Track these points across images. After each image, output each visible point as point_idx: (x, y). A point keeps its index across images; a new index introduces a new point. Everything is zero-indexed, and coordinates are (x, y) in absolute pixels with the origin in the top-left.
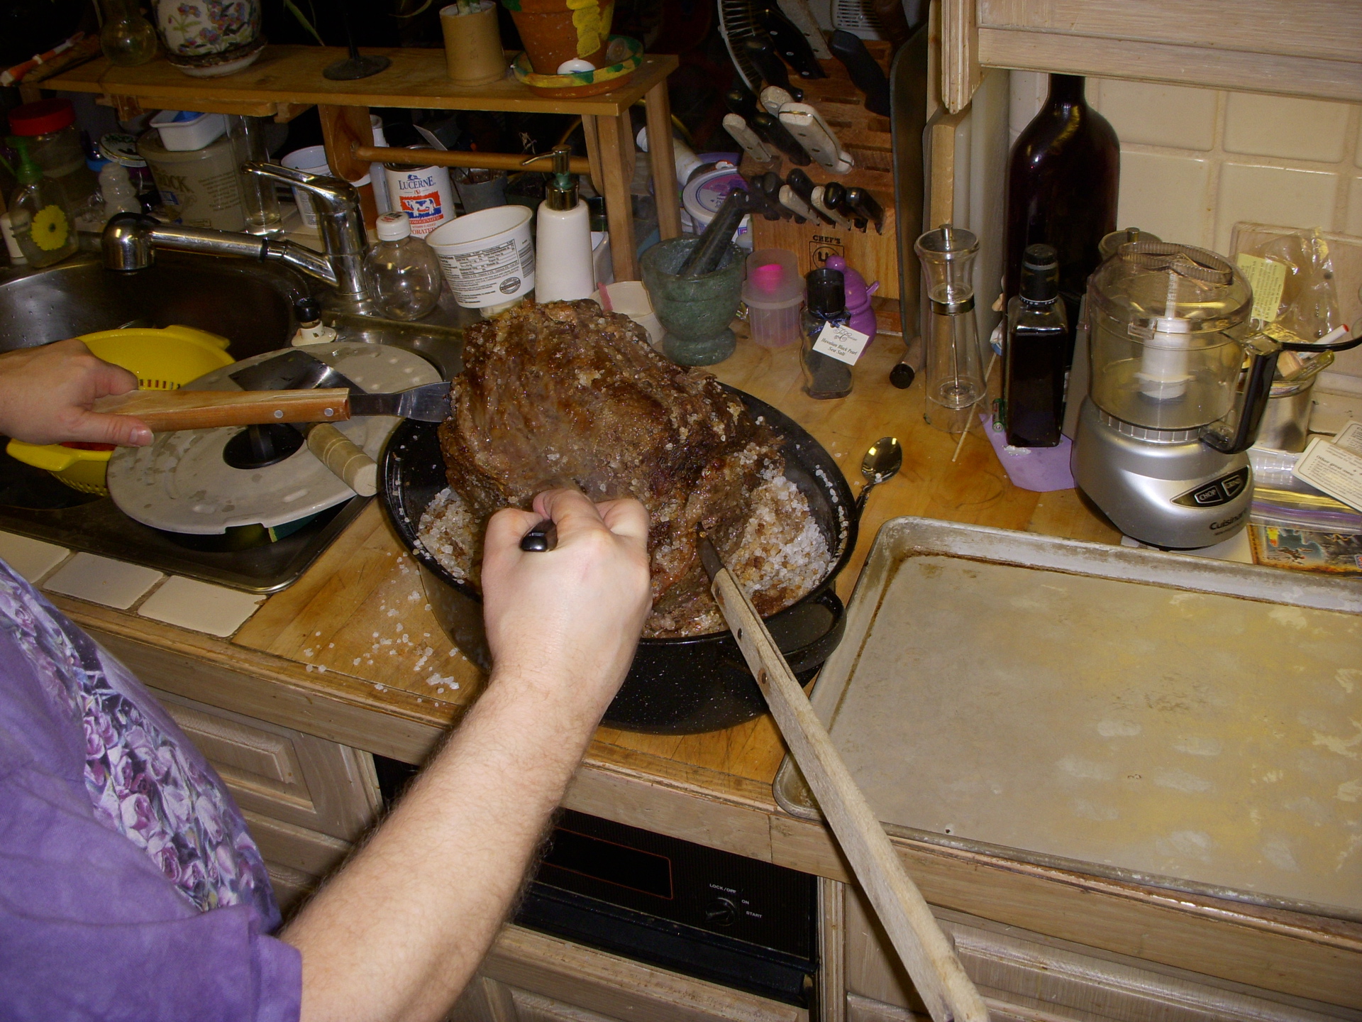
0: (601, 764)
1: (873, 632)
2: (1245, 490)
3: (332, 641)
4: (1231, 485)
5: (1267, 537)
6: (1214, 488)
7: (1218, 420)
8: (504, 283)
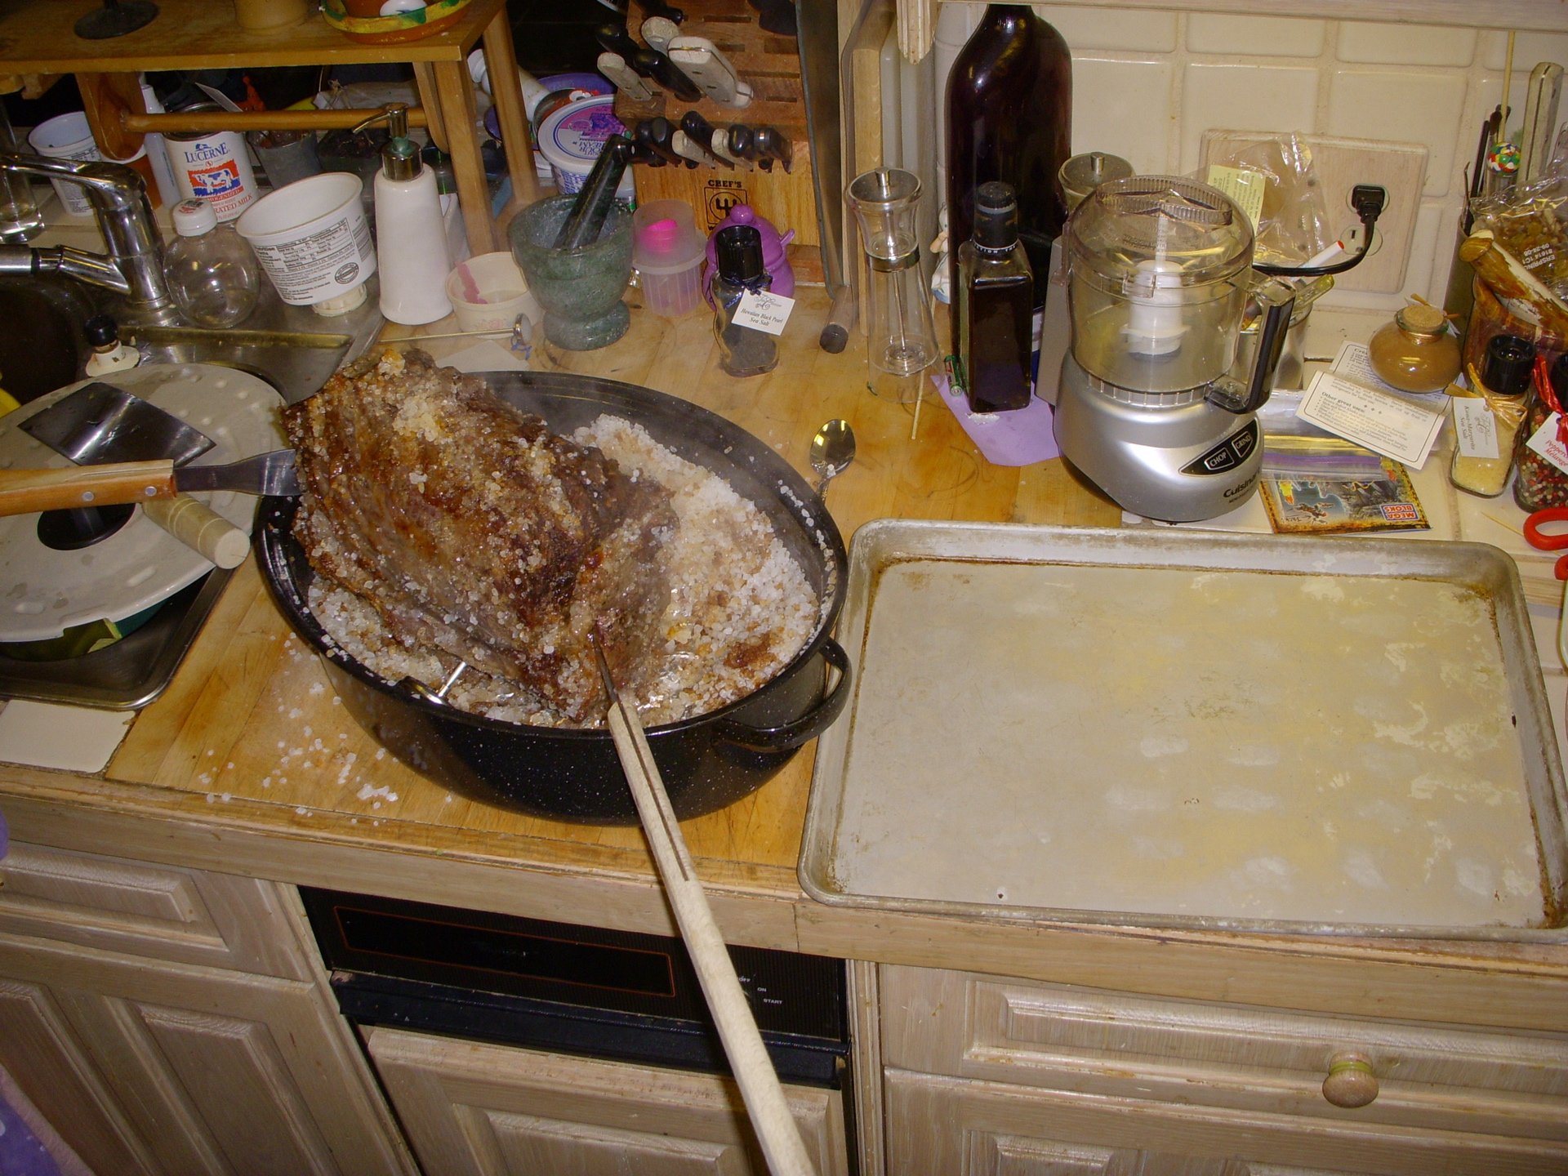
0: (587, 870)
1: (866, 664)
2: (1256, 448)
3: (229, 760)
4: (1241, 445)
5: (1281, 494)
6: (1224, 451)
7: (1223, 375)
8: (339, 271)
